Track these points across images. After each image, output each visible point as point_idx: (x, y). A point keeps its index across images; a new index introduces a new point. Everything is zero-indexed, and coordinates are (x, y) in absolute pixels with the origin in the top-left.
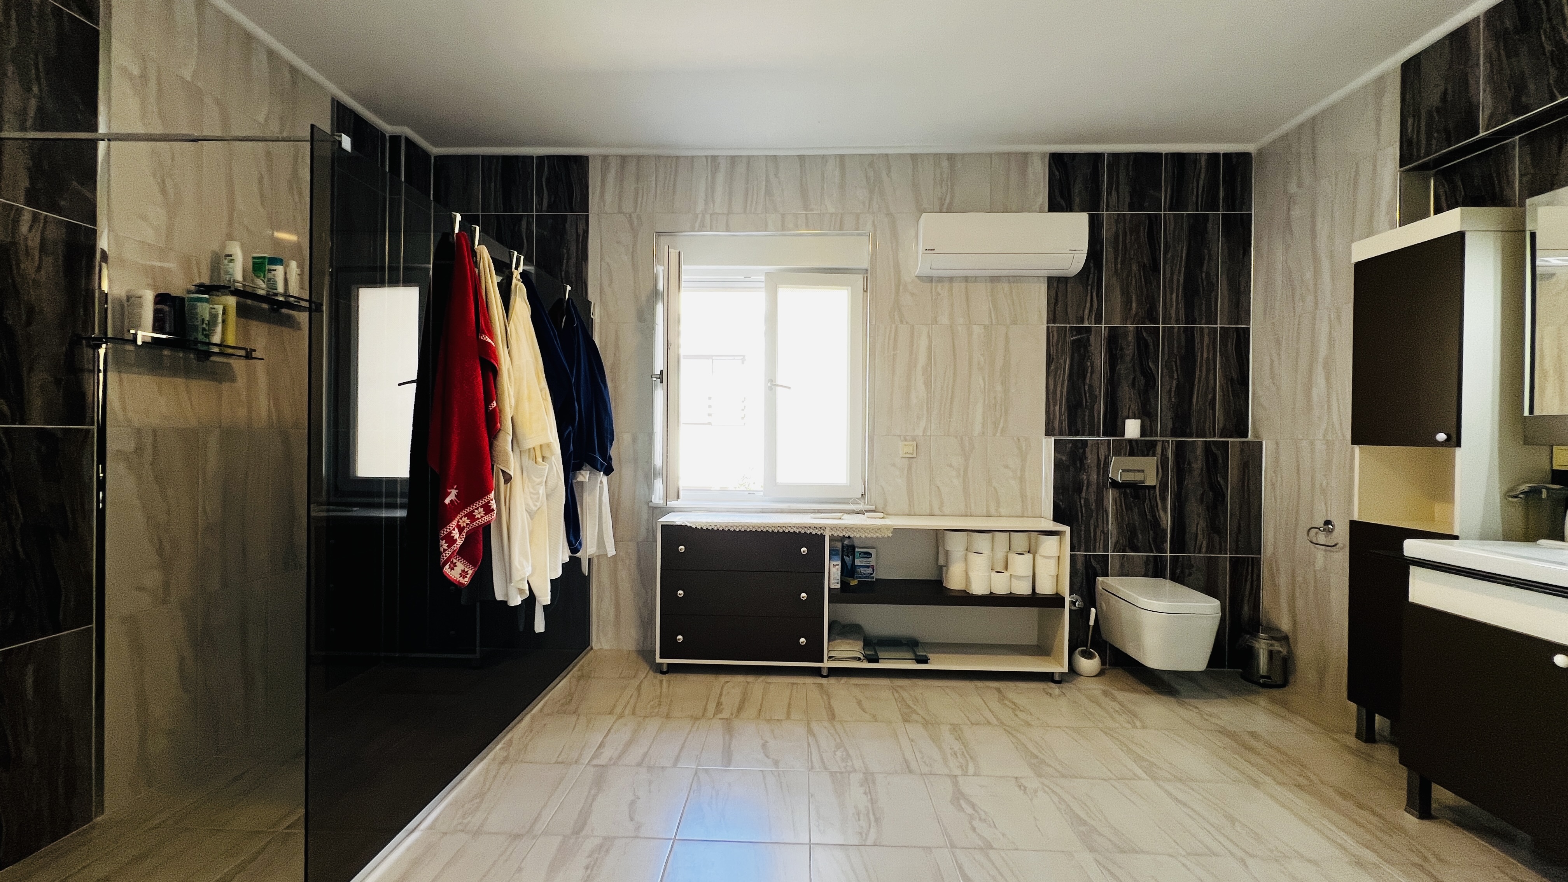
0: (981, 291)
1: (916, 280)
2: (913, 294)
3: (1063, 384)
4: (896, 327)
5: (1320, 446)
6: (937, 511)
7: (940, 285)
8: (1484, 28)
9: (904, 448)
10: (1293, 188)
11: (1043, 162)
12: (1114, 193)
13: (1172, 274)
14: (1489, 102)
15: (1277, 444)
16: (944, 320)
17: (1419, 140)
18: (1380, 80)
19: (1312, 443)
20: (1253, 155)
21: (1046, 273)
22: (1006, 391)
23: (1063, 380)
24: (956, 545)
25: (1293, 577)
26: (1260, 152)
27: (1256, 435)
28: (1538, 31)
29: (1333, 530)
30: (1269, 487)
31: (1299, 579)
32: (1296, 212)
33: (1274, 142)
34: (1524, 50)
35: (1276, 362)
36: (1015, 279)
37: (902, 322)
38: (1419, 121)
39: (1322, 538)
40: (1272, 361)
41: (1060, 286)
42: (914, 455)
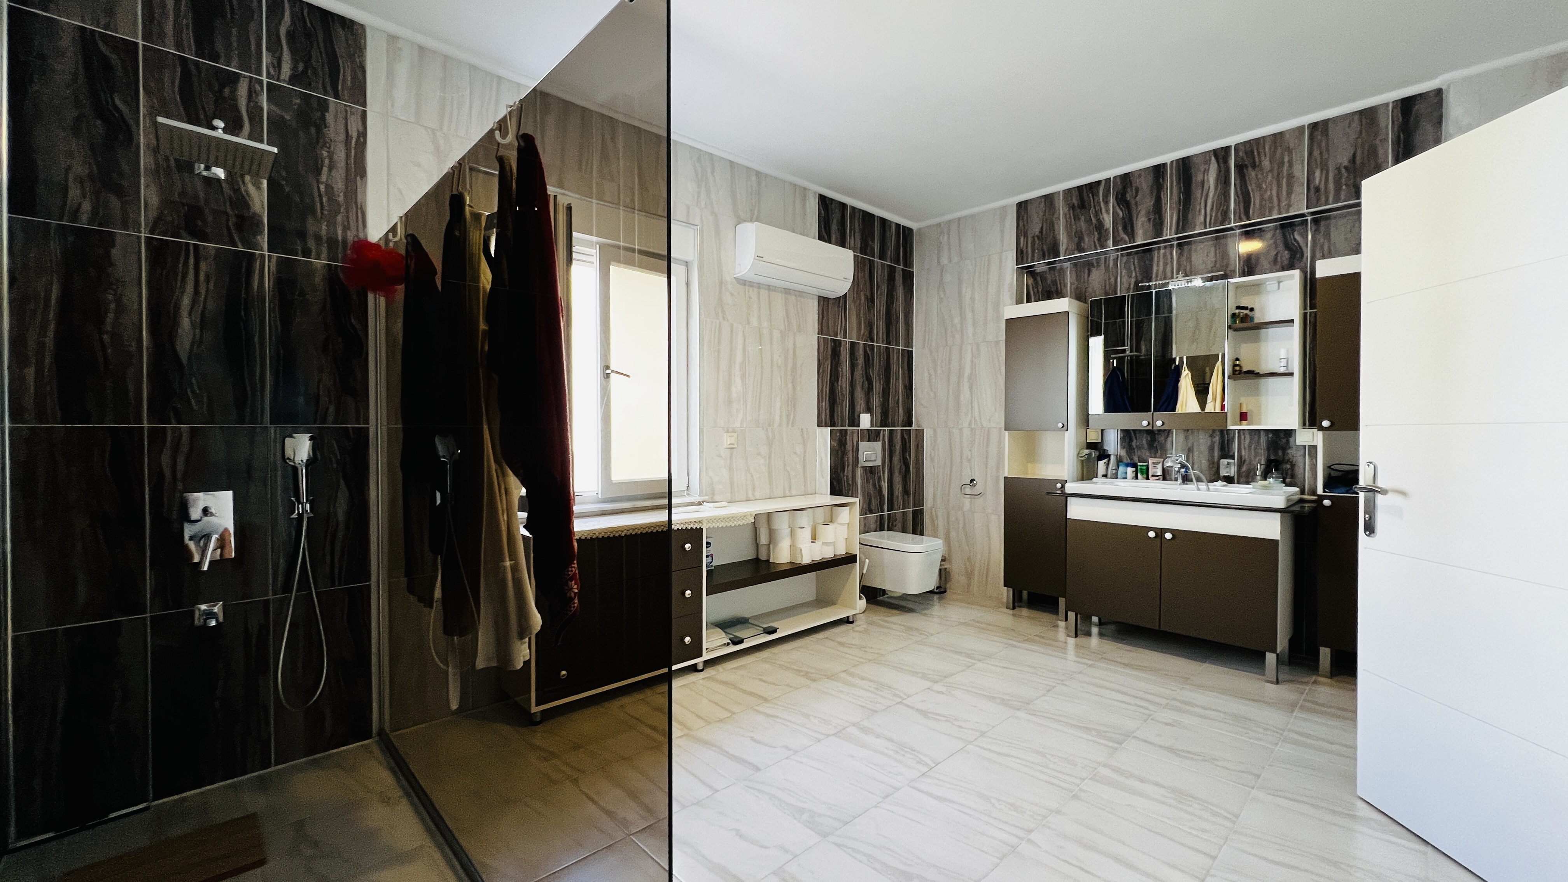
0: (778, 299)
1: (734, 280)
2: (732, 295)
3: (827, 384)
4: (720, 323)
5: (966, 432)
6: (751, 497)
7: (751, 289)
8: (1063, 199)
9: (727, 440)
10: (944, 260)
11: (815, 198)
12: (852, 237)
13: (880, 307)
14: (1065, 241)
15: (935, 431)
16: (754, 322)
17: (1027, 251)
18: (1004, 208)
19: (961, 430)
20: (914, 231)
21: (817, 292)
22: (794, 388)
23: (827, 382)
24: (782, 525)
25: (948, 518)
26: (919, 229)
27: (918, 425)
28: (1089, 210)
29: (976, 484)
30: (929, 459)
31: (953, 519)
32: (948, 278)
33: (928, 227)
34: (1083, 218)
35: (933, 376)
36: (800, 294)
37: (724, 319)
38: (1027, 239)
39: (968, 490)
40: (930, 375)
41: (825, 303)
42: (735, 446)
